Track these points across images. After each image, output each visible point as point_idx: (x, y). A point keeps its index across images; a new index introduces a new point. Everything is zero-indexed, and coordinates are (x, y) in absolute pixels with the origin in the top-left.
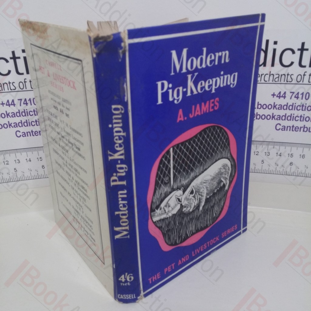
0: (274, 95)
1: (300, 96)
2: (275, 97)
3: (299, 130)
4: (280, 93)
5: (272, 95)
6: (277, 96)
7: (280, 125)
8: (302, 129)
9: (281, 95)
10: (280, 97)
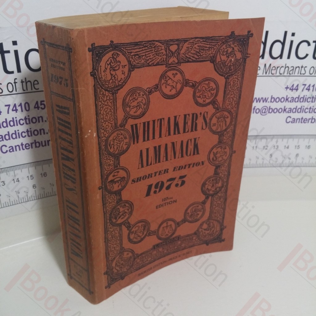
0: (287, 88)
1: (311, 88)
2: (288, 89)
3: (307, 121)
4: (293, 86)
5: (286, 88)
6: (290, 89)
7: (290, 117)
8: (310, 121)
9: (294, 88)
10: (292, 90)
